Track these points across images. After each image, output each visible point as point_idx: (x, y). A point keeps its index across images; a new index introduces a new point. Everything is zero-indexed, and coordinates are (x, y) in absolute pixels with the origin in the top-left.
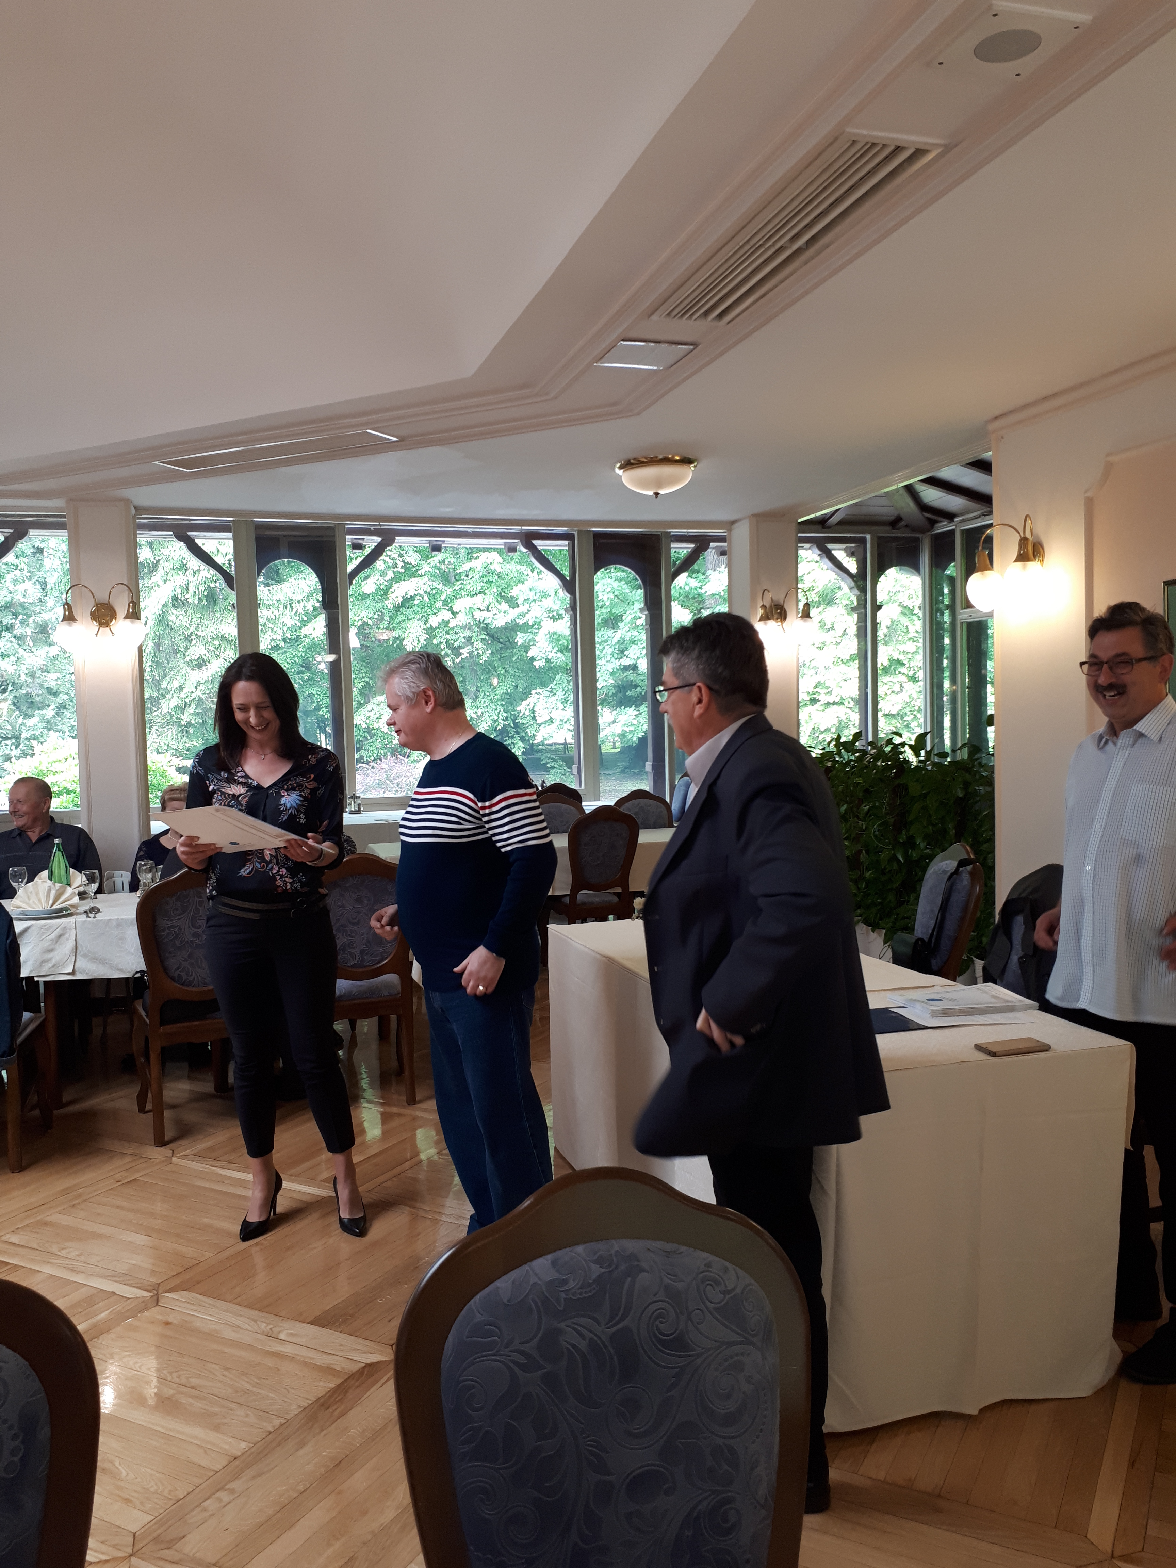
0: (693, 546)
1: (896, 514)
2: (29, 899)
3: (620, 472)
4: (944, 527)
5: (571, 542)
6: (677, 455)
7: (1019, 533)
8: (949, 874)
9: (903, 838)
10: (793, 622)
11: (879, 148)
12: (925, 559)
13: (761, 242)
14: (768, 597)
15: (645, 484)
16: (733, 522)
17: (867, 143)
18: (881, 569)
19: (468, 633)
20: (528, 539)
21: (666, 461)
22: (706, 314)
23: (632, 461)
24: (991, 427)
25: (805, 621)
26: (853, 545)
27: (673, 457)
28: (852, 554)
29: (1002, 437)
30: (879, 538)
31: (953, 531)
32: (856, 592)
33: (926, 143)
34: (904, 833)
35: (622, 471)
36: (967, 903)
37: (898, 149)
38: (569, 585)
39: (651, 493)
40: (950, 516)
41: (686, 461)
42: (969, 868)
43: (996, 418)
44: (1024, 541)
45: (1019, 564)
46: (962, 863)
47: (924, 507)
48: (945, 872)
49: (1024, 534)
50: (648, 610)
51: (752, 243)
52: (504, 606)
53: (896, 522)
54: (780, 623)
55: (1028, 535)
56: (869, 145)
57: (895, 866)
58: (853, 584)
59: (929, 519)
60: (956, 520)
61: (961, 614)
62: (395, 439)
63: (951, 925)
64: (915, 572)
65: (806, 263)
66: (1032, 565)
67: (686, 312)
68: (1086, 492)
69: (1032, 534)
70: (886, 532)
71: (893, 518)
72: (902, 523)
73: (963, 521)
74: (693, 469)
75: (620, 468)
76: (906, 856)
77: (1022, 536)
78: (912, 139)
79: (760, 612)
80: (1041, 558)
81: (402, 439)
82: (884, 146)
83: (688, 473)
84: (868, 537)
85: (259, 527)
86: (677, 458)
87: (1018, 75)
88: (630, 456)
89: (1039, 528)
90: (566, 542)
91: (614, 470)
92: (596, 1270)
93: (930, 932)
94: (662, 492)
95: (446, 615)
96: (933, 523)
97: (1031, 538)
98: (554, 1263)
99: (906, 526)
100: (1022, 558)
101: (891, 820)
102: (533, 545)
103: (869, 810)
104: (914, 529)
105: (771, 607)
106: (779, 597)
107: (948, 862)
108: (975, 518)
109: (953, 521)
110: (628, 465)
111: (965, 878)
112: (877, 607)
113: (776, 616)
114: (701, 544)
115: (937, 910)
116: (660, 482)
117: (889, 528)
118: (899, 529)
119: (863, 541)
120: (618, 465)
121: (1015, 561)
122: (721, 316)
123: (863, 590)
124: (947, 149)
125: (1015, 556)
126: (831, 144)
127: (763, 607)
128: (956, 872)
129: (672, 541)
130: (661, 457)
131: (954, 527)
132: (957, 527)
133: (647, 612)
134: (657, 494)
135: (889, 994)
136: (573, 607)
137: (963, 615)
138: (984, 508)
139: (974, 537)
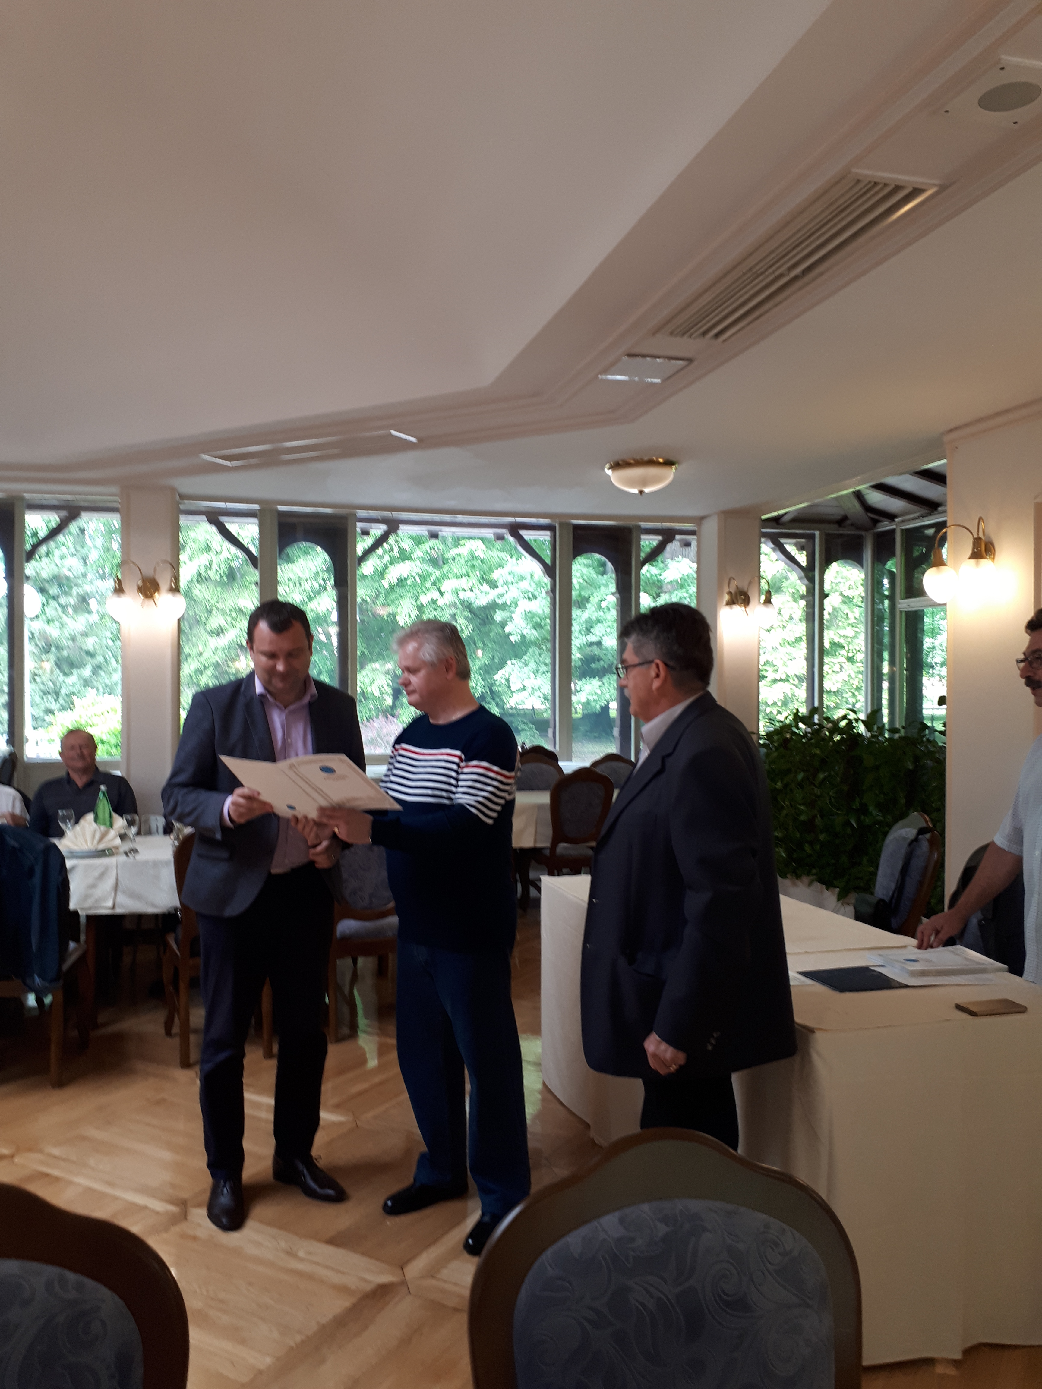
0: (660, 538)
1: (842, 513)
2: (76, 838)
3: (609, 472)
4: (886, 526)
5: (553, 533)
6: (661, 458)
7: (971, 532)
8: (909, 841)
9: (856, 804)
10: (757, 608)
11: (880, 187)
12: (868, 555)
13: (762, 270)
14: (734, 584)
15: (631, 483)
16: (703, 518)
17: (870, 182)
18: (827, 562)
19: (453, 610)
20: (515, 530)
21: (651, 463)
22: (704, 333)
23: (620, 462)
24: (946, 438)
25: (767, 607)
26: (803, 540)
27: (657, 459)
28: (801, 548)
29: (957, 448)
30: (827, 535)
31: (893, 531)
32: (806, 581)
33: (922, 183)
34: (857, 800)
35: (610, 471)
36: (926, 867)
37: (898, 188)
38: (549, 570)
39: (635, 491)
40: (891, 517)
41: (669, 463)
42: (928, 836)
43: (951, 430)
44: (977, 541)
45: (973, 561)
46: (922, 831)
47: (868, 508)
48: (904, 839)
49: (978, 534)
50: (619, 593)
51: (754, 270)
52: (486, 587)
53: (842, 521)
54: (743, 608)
55: (981, 535)
56: (872, 184)
57: (849, 831)
58: (802, 574)
59: (872, 519)
60: (897, 520)
61: (900, 603)
62: (413, 440)
63: (910, 888)
64: (858, 565)
65: (800, 289)
66: (985, 563)
67: (685, 332)
68: (1036, 498)
69: (984, 534)
70: (834, 529)
71: (839, 517)
72: (848, 522)
73: (903, 521)
74: (674, 470)
75: (609, 469)
76: (859, 821)
77: (976, 536)
78: (910, 179)
79: (726, 598)
80: (992, 556)
81: (420, 440)
82: (886, 185)
83: (670, 474)
84: (817, 533)
85: (282, 514)
86: (661, 460)
87: (1015, 123)
88: (618, 457)
89: (990, 529)
90: (548, 533)
91: (603, 470)
92: (662, 1229)
93: (891, 894)
94: (647, 490)
95: (434, 594)
96: (875, 522)
97: (983, 538)
98: (622, 1221)
99: (852, 525)
100: (976, 555)
101: (845, 788)
102: (519, 534)
103: (824, 780)
104: (858, 528)
105: (736, 593)
106: (743, 585)
107: (908, 829)
108: (914, 519)
109: (894, 521)
110: (617, 466)
111: (924, 845)
112: (824, 596)
113: (740, 601)
114: (668, 536)
115: (897, 874)
116: (645, 482)
117: (836, 526)
118: (844, 527)
119: (812, 537)
120: (608, 466)
121: (970, 558)
122: (717, 335)
123: (811, 580)
124: (942, 188)
125: (969, 553)
126: (837, 183)
127: (730, 593)
128: (916, 840)
129: (642, 533)
130: (646, 459)
131: (894, 527)
132: (898, 526)
133: (618, 595)
134: (641, 492)
135: (867, 953)
136: (553, 590)
137: (905, 605)
138: (923, 511)
139: (913, 536)
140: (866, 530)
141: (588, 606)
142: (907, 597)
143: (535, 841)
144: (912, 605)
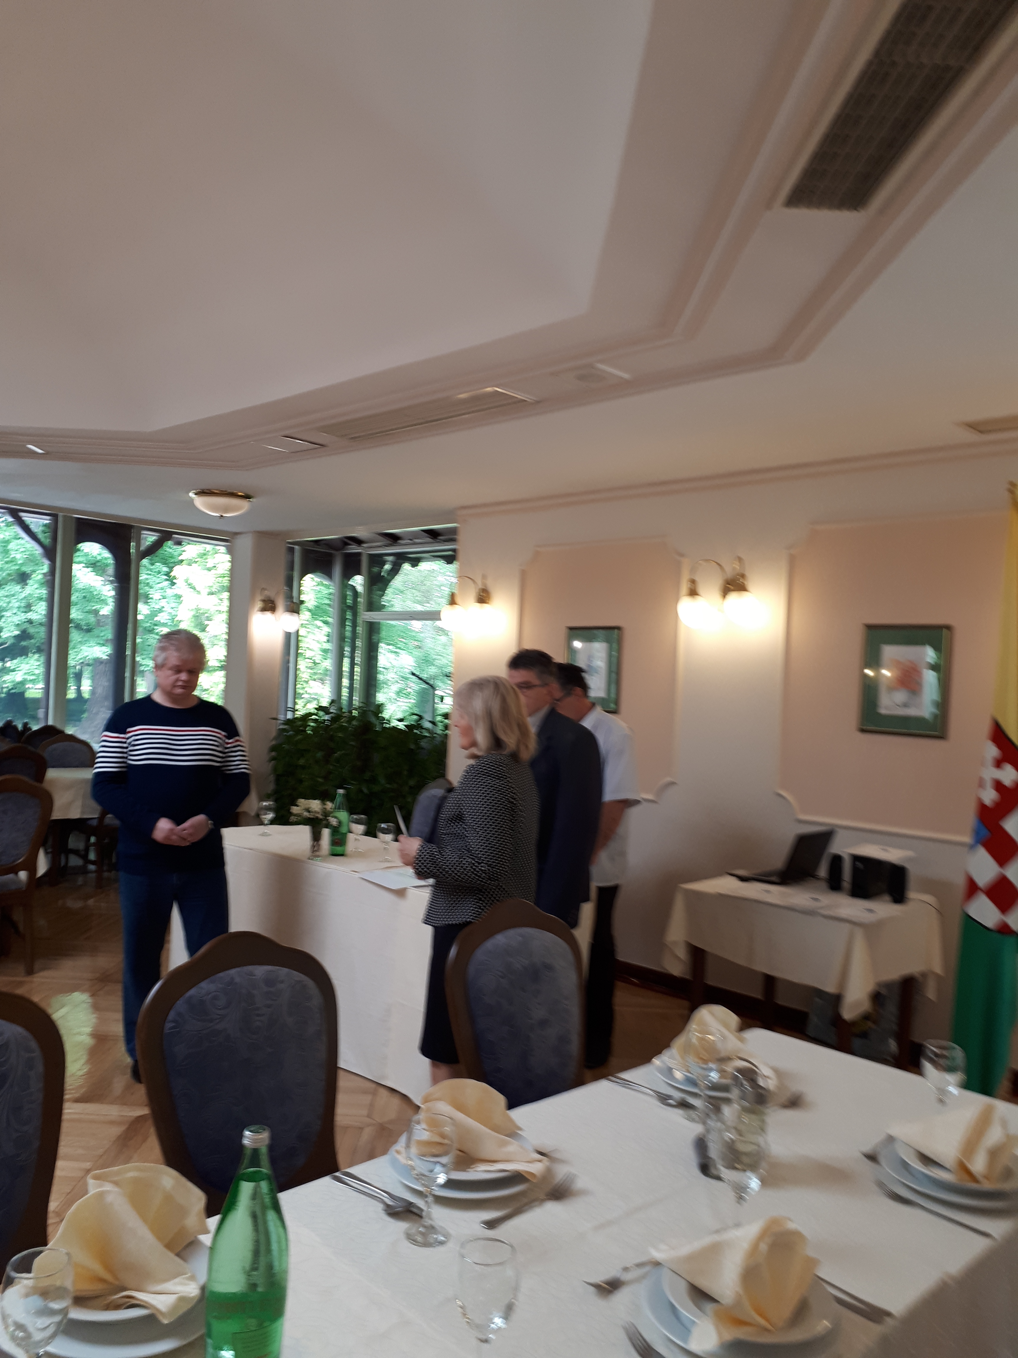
0: (157, 536)
3: (194, 497)
4: (354, 549)
5: (54, 520)
6: (241, 492)
7: (475, 583)
10: (283, 615)
14: (262, 592)
15: (214, 508)
16: (236, 534)
18: (303, 573)
20: (15, 512)
21: (233, 495)
22: (344, 435)
23: (206, 491)
24: (459, 512)
25: (292, 615)
27: (238, 492)
29: (467, 521)
30: (304, 550)
31: (360, 554)
35: (196, 495)
38: (50, 554)
39: (215, 514)
40: (359, 542)
41: (247, 497)
43: (463, 508)
44: (479, 590)
45: (478, 605)
48: (434, 796)
49: (478, 584)
54: (272, 614)
55: (480, 585)
59: (344, 542)
60: (366, 546)
61: (361, 614)
62: (41, 452)
66: (485, 606)
67: (332, 432)
68: (523, 566)
69: (485, 587)
70: (311, 546)
73: (370, 547)
74: (248, 502)
79: (259, 604)
80: (490, 602)
81: (48, 454)
83: (245, 505)
84: (297, 547)
86: (241, 494)
89: (488, 583)
90: (49, 519)
91: (189, 494)
94: (226, 515)
96: (347, 546)
100: (479, 601)
102: (20, 517)
104: (331, 547)
106: (272, 595)
107: (436, 789)
108: (378, 547)
109: (361, 546)
110: (202, 493)
113: (267, 610)
114: (165, 536)
118: (319, 545)
119: (292, 550)
120: (194, 491)
121: (474, 602)
124: (536, 402)
125: (475, 599)
129: (142, 529)
130: (229, 491)
131: (362, 550)
132: (365, 550)
134: (221, 516)
136: (52, 573)
137: (366, 616)
138: (386, 541)
139: (377, 560)
140: (337, 549)
141: (30, 582)
142: (368, 611)
143: (83, 813)
144: (374, 617)
